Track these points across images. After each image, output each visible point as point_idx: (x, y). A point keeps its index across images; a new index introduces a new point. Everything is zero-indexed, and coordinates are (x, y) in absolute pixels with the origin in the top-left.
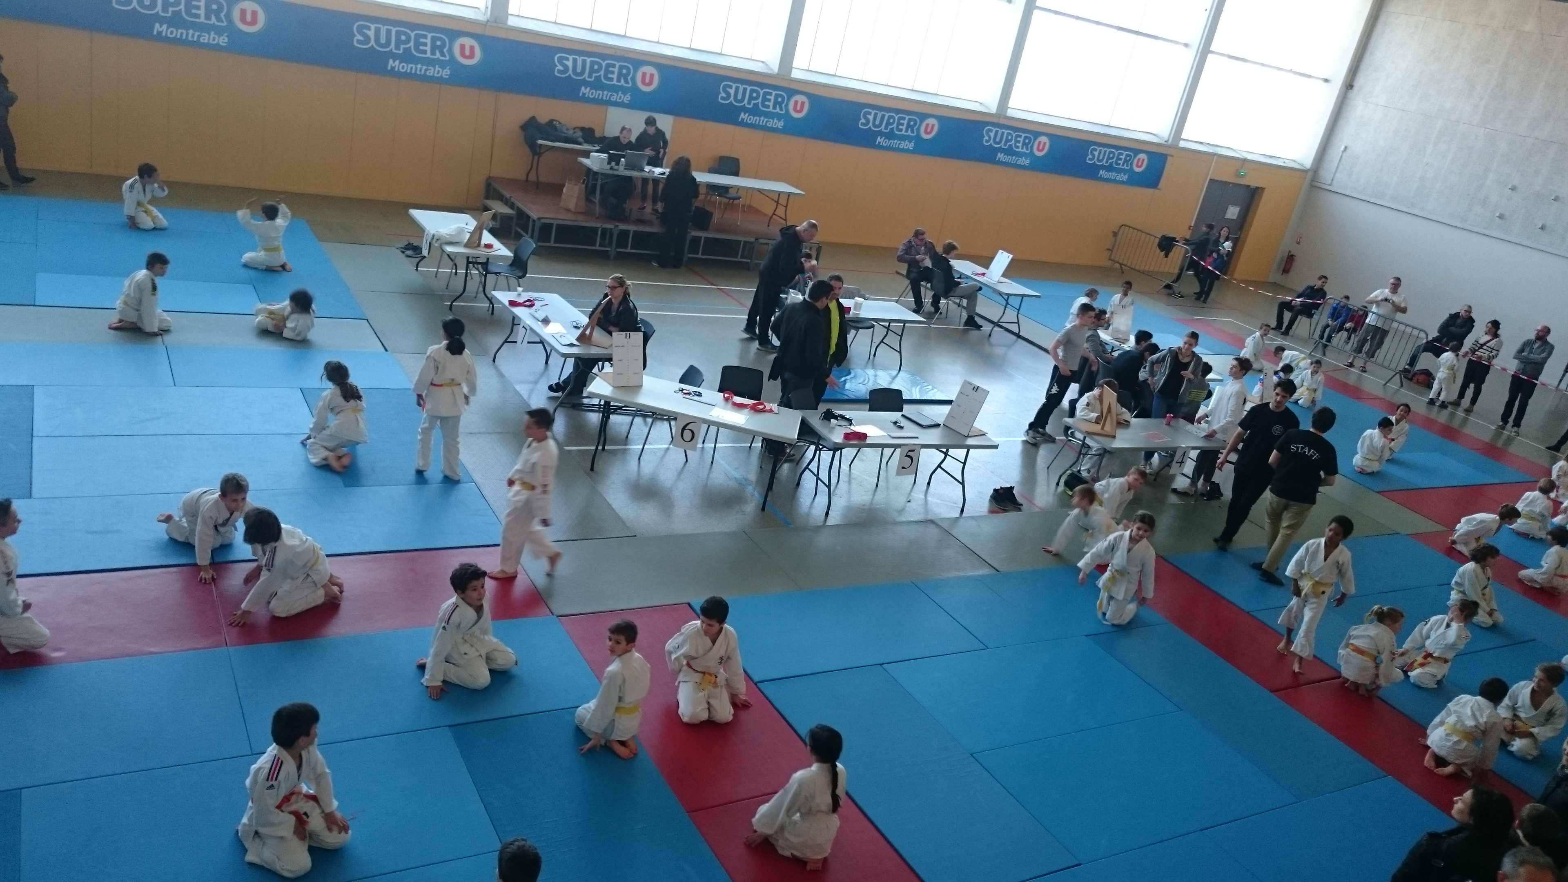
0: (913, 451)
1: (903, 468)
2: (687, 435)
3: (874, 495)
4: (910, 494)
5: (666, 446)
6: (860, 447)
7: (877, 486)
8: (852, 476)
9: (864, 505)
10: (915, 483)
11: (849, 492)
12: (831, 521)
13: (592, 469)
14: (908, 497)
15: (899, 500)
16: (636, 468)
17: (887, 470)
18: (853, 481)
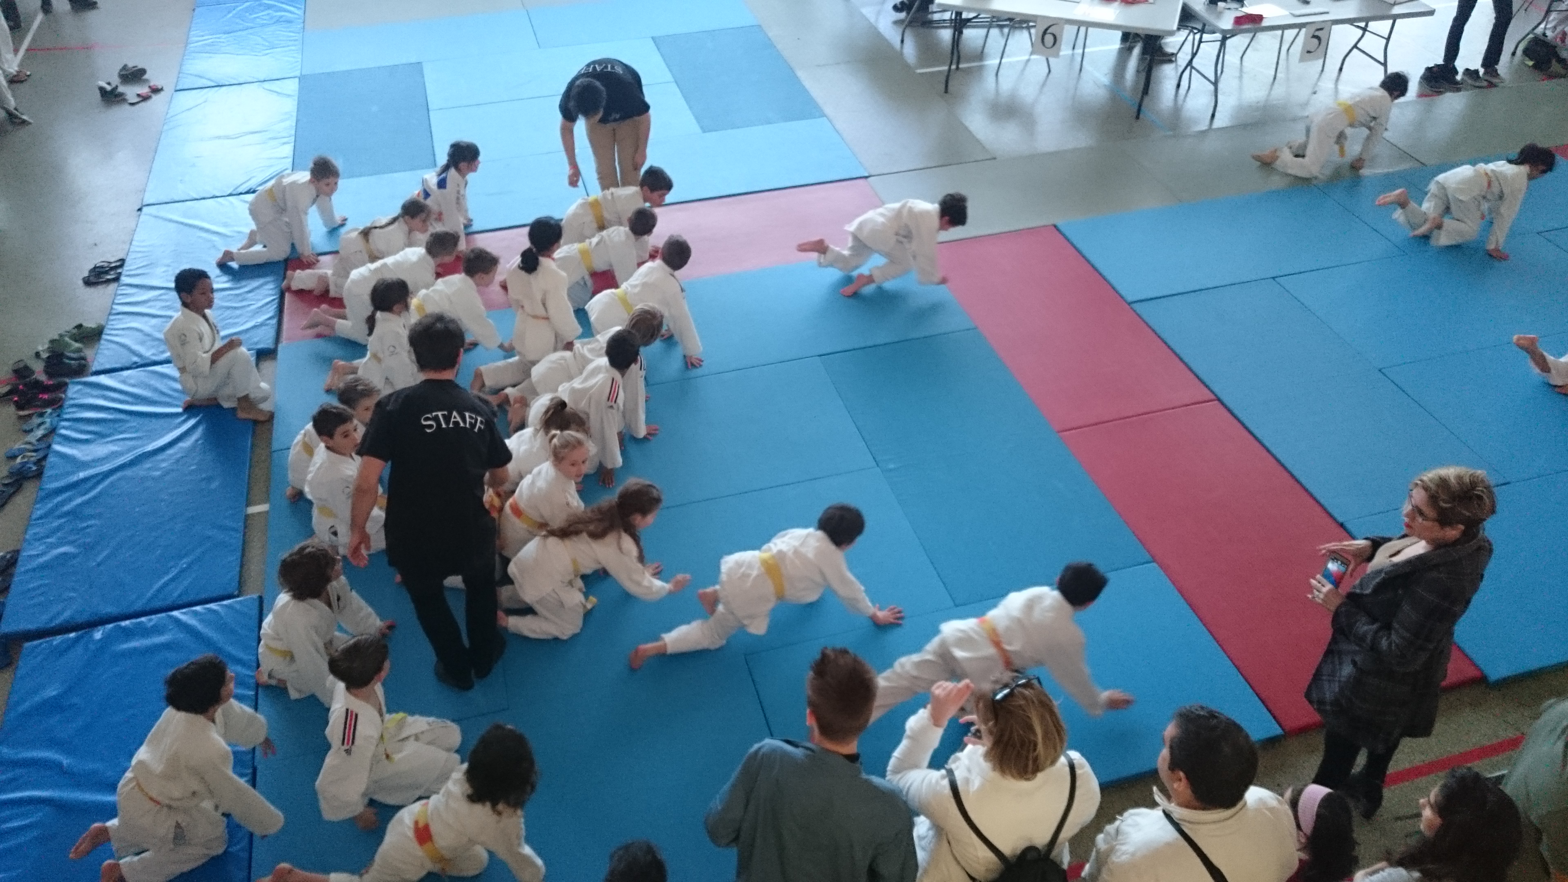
0: (1321, 29)
1: (1309, 52)
2: (1049, 39)
3: (1271, 89)
4: (1316, 84)
5: (1026, 57)
6: (1255, 32)
7: (1275, 78)
8: (1245, 70)
9: (1258, 102)
10: (1322, 71)
11: (1241, 88)
12: (1218, 123)
13: (946, 91)
14: (1314, 88)
15: (1301, 93)
16: (993, 85)
17: (1287, 59)
18: (1245, 76)
